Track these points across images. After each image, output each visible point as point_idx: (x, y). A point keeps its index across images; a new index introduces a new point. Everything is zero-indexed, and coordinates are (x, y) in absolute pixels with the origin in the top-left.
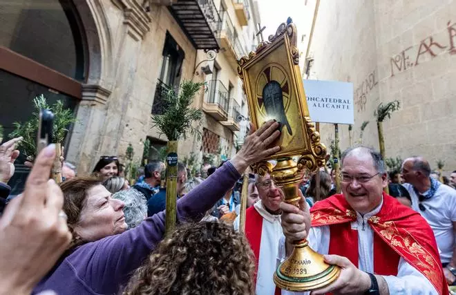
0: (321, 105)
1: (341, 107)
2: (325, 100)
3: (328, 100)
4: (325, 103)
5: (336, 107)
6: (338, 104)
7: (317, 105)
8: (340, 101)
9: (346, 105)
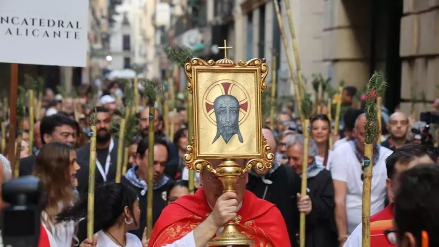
0: (22, 31)
1: (63, 35)
2: (30, 22)
3: (37, 22)
4: (30, 28)
5: (51, 34)
6: (56, 29)
7: (14, 32)
8: (61, 24)
9: (72, 31)
